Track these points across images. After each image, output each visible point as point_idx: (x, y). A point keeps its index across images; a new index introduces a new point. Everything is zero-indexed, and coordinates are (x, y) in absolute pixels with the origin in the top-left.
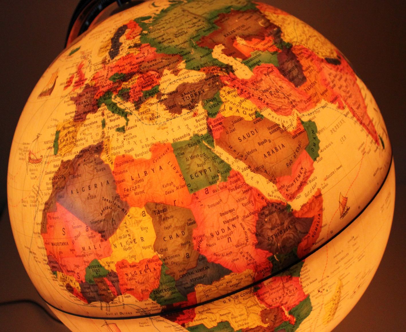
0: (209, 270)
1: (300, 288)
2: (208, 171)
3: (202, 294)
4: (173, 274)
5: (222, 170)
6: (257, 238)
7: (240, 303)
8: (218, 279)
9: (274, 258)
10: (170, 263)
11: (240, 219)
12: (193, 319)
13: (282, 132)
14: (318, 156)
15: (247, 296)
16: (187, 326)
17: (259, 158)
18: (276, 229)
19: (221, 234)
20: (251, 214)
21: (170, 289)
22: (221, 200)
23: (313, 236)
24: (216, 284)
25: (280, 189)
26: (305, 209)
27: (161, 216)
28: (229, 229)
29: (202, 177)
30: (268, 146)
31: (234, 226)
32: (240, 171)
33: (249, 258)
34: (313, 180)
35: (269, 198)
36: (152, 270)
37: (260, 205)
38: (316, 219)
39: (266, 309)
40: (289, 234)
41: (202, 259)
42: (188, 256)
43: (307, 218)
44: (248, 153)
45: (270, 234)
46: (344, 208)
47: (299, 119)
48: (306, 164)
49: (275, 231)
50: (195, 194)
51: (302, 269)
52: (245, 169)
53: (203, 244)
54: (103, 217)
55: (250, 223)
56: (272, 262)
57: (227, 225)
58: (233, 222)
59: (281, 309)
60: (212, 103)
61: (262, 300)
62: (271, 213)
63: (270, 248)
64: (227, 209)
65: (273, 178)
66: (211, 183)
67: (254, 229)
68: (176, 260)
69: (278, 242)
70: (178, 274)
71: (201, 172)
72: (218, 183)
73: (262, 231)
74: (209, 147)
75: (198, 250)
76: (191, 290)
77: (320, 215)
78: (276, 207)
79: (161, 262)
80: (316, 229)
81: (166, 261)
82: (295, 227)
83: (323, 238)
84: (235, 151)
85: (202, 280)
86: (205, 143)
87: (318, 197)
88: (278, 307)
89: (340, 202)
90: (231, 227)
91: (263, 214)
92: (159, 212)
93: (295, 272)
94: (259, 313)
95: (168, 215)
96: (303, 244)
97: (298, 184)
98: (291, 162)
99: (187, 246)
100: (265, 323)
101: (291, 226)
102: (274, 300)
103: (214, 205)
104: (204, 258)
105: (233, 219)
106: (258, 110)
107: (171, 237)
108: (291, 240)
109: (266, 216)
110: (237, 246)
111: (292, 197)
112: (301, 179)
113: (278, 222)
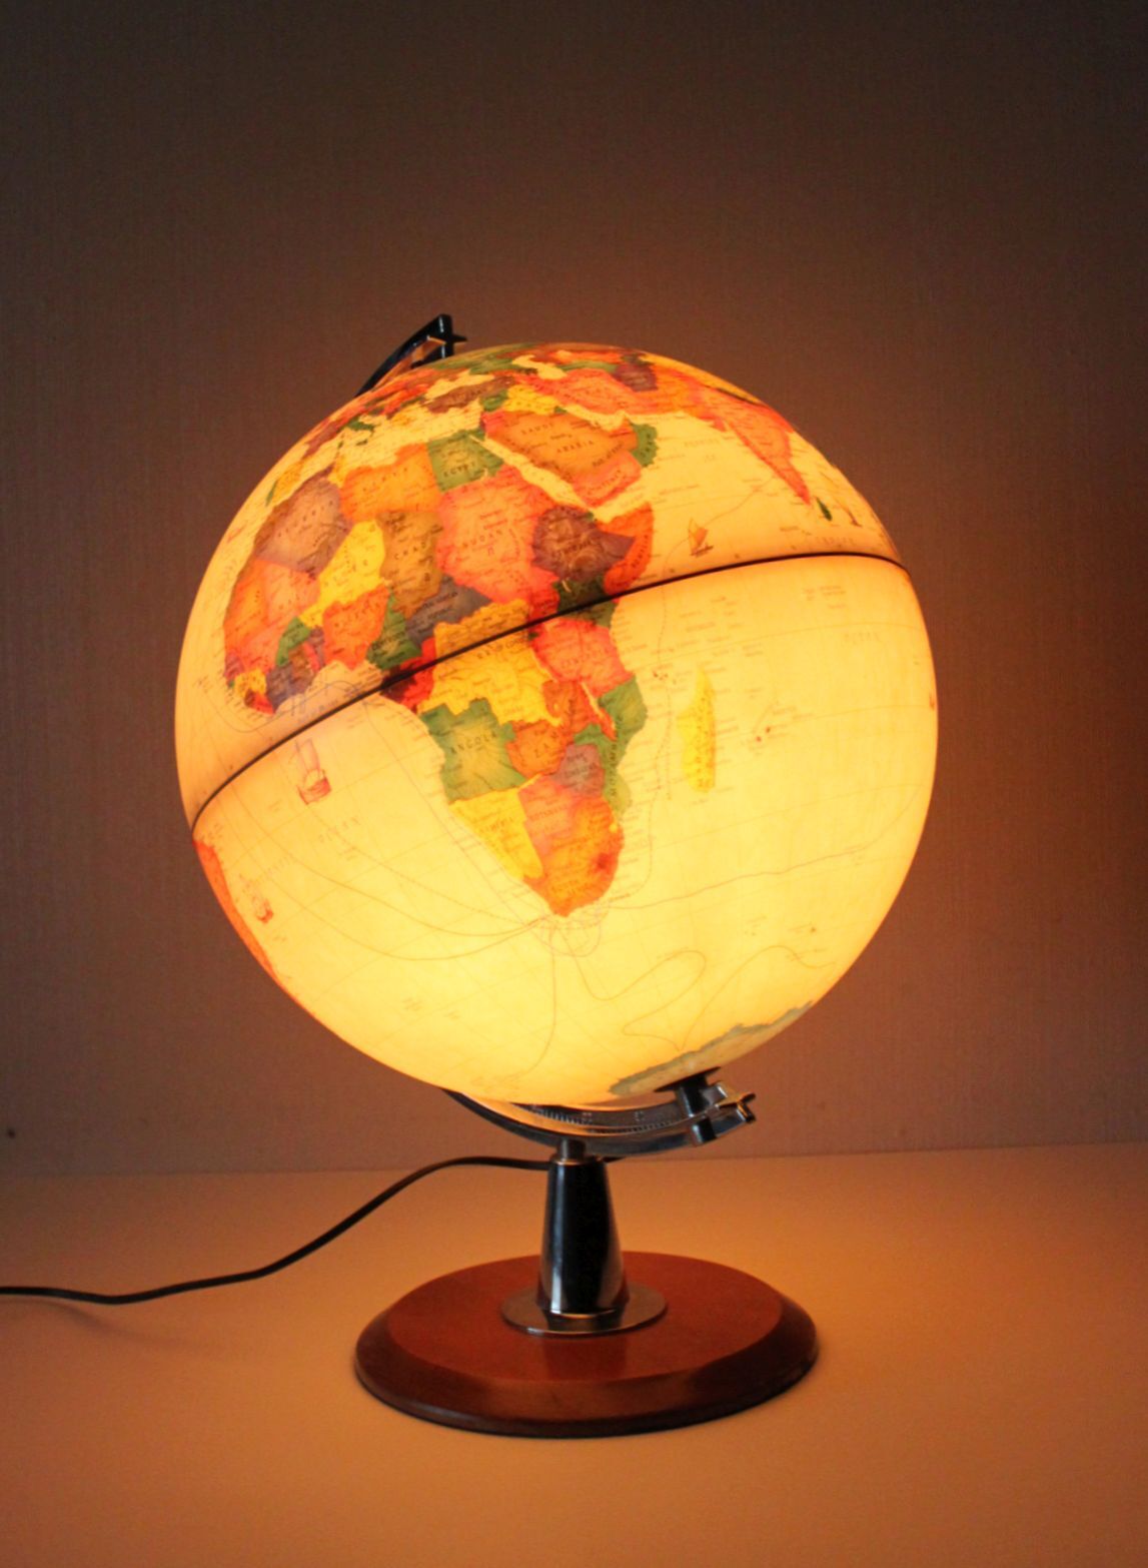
0: (457, 598)
1: (612, 652)
2: (471, 468)
3: (445, 641)
4: (403, 608)
5: (491, 465)
6: (535, 552)
7: (506, 660)
8: (470, 614)
9: (560, 585)
10: (400, 592)
11: (509, 524)
12: (429, 692)
13: (593, 428)
14: (652, 463)
15: (517, 647)
16: (420, 712)
17: (549, 454)
18: (567, 542)
19: (479, 543)
20: (527, 517)
21: (397, 636)
22: (484, 499)
23: (634, 566)
24: (467, 621)
25: (578, 490)
26: (620, 524)
27: (396, 527)
28: (491, 536)
29: (460, 474)
30: (565, 441)
31: (499, 532)
32: (518, 466)
33: (521, 580)
34: (639, 488)
35: (557, 500)
36: (374, 607)
37: (541, 507)
38: (640, 541)
39: (551, 681)
40: (588, 552)
41: (447, 580)
42: (427, 578)
43: (621, 536)
44: (534, 447)
45: (556, 547)
46: (699, 544)
47: (626, 420)
48: (627, 468)
49: (565, 545)
50: (447, 494)
51: (615, 616)
52: (525, 464)
53: (453, 558)
54: (315, 549)
55: (524, 531)
56: (560, 591)
57: (487, 532)
58: (499, 527)
59: (580, 687)
60: (493, 400)
61: (544, 660)
62: (559, 519)
63: (555, 568)
64: (490, 510)
65: (567, 476)
66: (472, 480)
67: (530, 539)
68: (411, 585)
69: (569, 560)
70: (411, 608)
71: (460, 468)
72: (482, 479)
73: (542, 542)
74: (477, 440)
75: (443, 568)
76: (427, 634)
77: (648, 536)
78: (568, 512)
79: (389, 592)
80: (640, 556)
81: (395, 590)
82: (600, 545)
83: (654, 576)
84: (513, 444)
85: (445, 615)
86: (472, 437)
87: (646, 512)
88: (574, 682)
89: (689, 531)
90: (494, 533)
91: (545, 519)
92: (394, 522)
93: (600, 617)
94: (540, 688)
95: (405, 524)
96: (615, 573)
97: (608, 488)
98: (601, 462)
99: (428, 562)
100: (554, 714)
101: (592, 542)
102: (566, 664)
103: (472, 506)
104: (450, 579)
105: (499, 523)
106: (561, 406)
107: (405, 553)
108: (591, 563)
109: (551, 522)
110: (502, 560)
111: (598, 503)
112: (617, 483)
113: (571, 532)
